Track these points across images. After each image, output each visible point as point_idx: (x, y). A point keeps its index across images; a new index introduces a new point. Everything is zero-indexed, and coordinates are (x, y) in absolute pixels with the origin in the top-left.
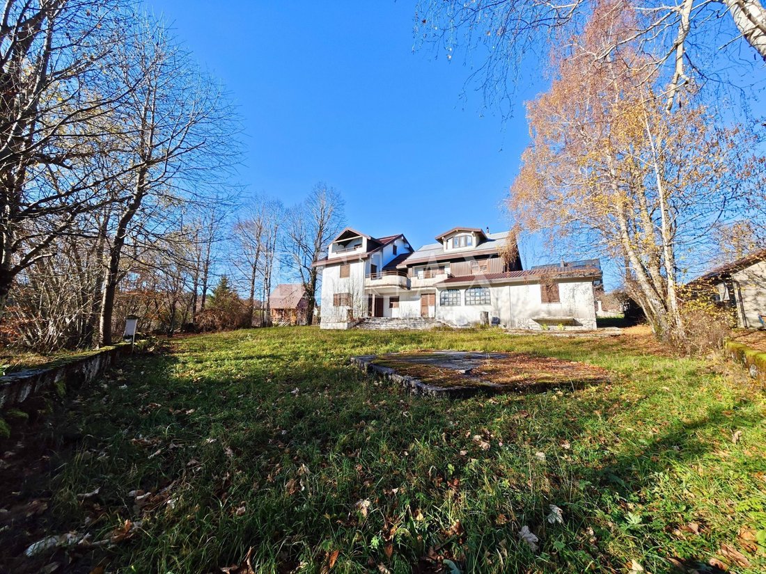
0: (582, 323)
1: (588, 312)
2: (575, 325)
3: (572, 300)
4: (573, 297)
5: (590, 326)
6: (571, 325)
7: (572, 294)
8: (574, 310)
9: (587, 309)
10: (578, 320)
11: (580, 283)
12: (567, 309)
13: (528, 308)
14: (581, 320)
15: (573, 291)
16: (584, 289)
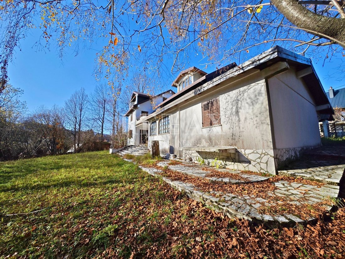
0: (250, 157)
1: (259, 138)
2: (240, 162)
3: (235, 118)
4: (237, 112)
5: (263, 166)
6: (234, 161)
7: (234, 108)
8: (237, 135)
9: (257, 131)
10: (242, 151)
11: (245, 87)
12: (229, 133)
13: (192, 134)
14: (248, 151)
15: (237, 103)
16: (252, 96)
